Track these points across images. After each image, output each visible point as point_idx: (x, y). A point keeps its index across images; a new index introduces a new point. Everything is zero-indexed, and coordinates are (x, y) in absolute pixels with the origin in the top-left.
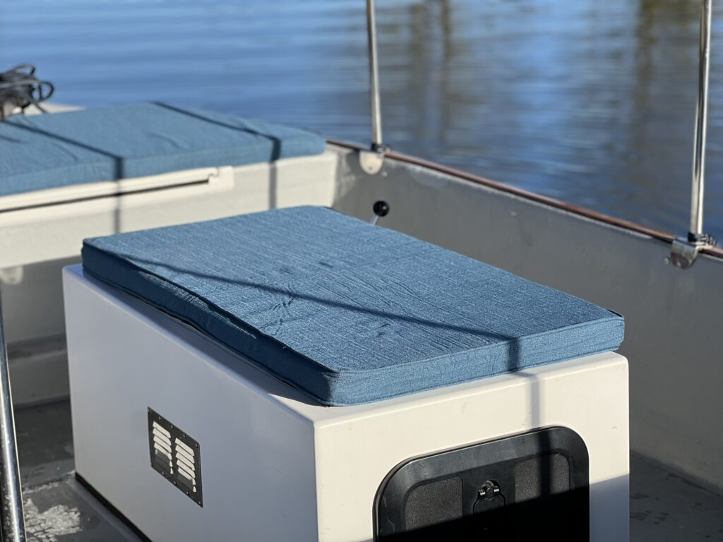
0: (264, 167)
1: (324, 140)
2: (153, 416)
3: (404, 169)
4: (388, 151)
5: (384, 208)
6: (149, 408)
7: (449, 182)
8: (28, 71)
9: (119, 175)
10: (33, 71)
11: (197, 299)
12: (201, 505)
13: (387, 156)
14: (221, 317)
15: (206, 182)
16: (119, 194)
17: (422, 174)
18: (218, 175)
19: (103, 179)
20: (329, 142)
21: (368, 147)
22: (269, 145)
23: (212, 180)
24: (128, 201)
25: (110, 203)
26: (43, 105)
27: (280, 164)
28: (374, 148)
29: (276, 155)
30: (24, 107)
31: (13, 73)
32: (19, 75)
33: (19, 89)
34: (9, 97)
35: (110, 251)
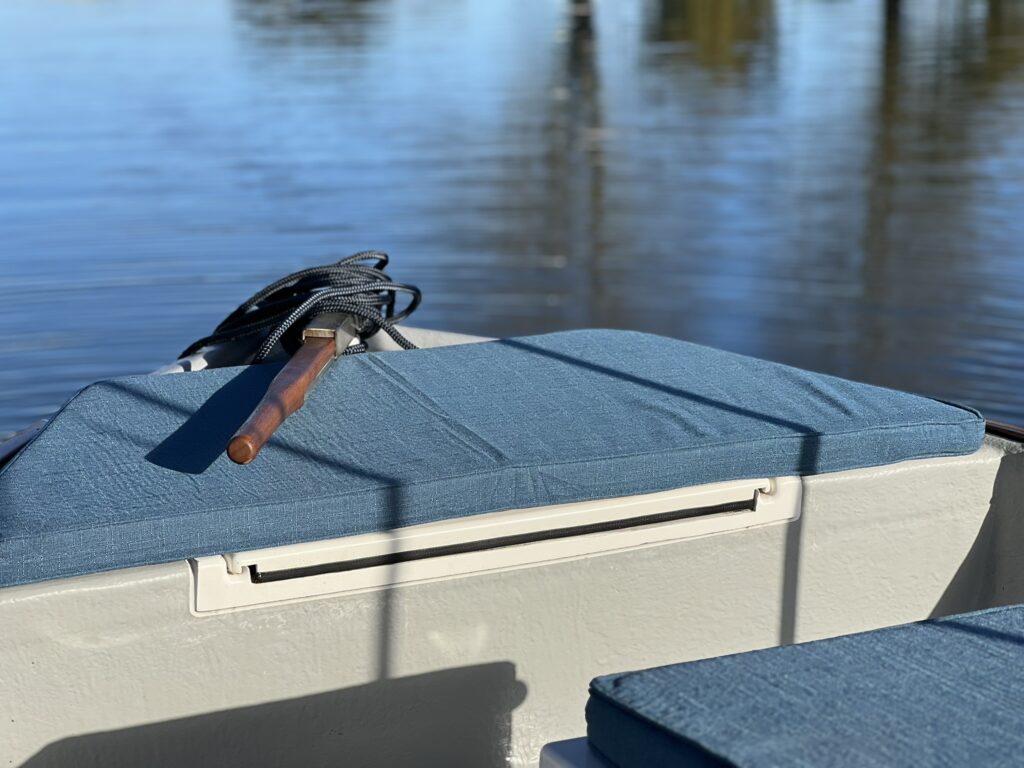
8: (374, 264)
10: (383, 264)
15: (750, 505)
20: (990, 430)
23: (761, 502)
30: (365, 336)
31: (352, 264)
32: (360, 270)
33: (361, 299)
34: (343, 314)
35: (677, 727)
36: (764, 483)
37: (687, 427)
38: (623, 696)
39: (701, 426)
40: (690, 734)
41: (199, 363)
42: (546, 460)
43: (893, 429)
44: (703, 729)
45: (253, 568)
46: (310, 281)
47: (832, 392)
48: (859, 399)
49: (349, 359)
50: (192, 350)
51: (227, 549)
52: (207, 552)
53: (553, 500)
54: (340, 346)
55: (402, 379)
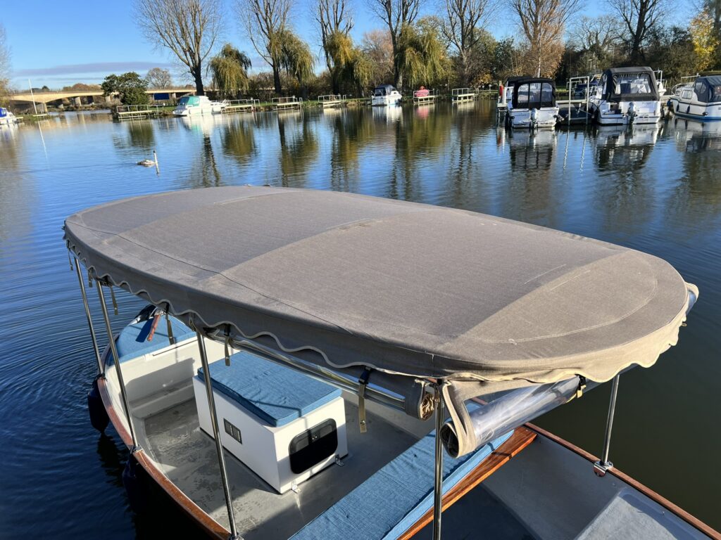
45: (153, 355)
52: (146, 353)
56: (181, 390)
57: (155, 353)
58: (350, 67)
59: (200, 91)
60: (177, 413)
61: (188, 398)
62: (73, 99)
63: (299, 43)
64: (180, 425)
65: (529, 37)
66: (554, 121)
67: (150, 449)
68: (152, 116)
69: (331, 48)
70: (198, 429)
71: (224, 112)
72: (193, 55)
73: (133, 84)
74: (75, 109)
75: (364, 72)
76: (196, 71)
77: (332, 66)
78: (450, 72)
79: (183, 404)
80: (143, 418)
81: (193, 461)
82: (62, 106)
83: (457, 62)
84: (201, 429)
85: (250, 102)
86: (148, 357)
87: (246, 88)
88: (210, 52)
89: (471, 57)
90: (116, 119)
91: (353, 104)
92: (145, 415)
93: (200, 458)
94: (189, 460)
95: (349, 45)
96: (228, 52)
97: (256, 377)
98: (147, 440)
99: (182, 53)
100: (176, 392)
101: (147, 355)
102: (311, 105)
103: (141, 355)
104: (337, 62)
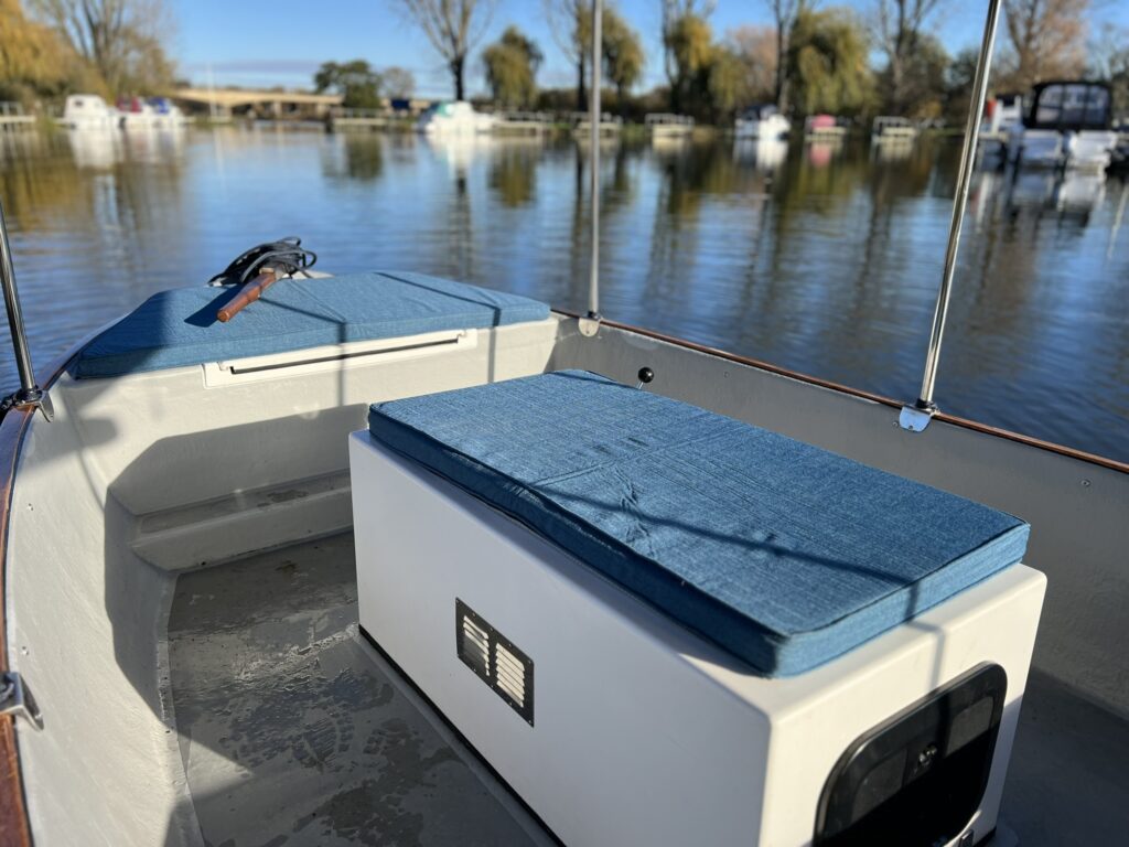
0: (486, 331)
1: (549, 308)
2: (462, 610)
3: (619, 333)
4: (602, 319)
5: (650, 374)
6: (457, 599)
7: (661, 345)
8: (295, 242)
9: (342, 338)
10: (299, 243)
11: (526, 492)
12: (532, 725)
13: (602, 323)
14: (568, 522)
15: (455, 341)
16: (343, 357)
17: (635, 337)
18: (465, 336)
19: (321, 344)
20: (552, 310)
21: (586, 315)
22: (491, 313)
23: (460, 340)
24: (350, 362)
25: (334, 365)
26: (308, 272)
27: (499, 329)
28: (591, 315)
29: (496, 322)
30: (291, 273)
31: (282, 243)
32: (288, 245)
33: (287, 257)
34: (279, 263)
35: (404, 421)
36: (461, 332)
37: (428, 308)
38: (383, 410)
39: (433, 308)
40: (410, 423)
41: (218, 283)
42: (365, 321)
43: (515, 309)
44: (415, 422)
45: (232, 368)
46: (265, 249)
47: (490, 295)
48: (502, 299)
49: (282, 283)
50: (214, 279)
51: (219, 359)
52: (210, 360)
53: (369, 338)
54: (278, 278)
55: (305, 290)
56: (312, 498)
57: (239, 364)
58: (704, 74)
59: (460, 97)
60: (290, 567)
61: (332, 528)
62: (267, 105)
63: (624, 31)
64: (296, 609)
65: (1017, 44)
66: (1104, 160)
67: (160, 683)
68: (384, 129)
69: (677, 40)
70: (351, 631)
71: (495, 132)
72: (455, 41)
73: (360, 79)
74: (271, 117)
75: (727, 86)
76: (457, 66)
77: (674, 71)
78: (869, 95)
79: (314, 543)
80: (175, 571)
81: (313, 763)
82: (252, 114)
83: (886, 78)
84: (363, 632)
85: (537, 120)
86: (215, 375)
87: (533, 98)
88: (483, 37)
89: (908, 74)
90: (329, 130)
91: (703, 134)
92: (186, 563)
93: (344, 748)
94: (300, 755)
95: (707, 38)
96: (511, 39)
97: (600, 448)
98: (162, 648)
99: (438, 37)
100: (296, 503)
101: (212, 367)
102: (634, 132)
103: (194, 363)
104: (683, 66)
